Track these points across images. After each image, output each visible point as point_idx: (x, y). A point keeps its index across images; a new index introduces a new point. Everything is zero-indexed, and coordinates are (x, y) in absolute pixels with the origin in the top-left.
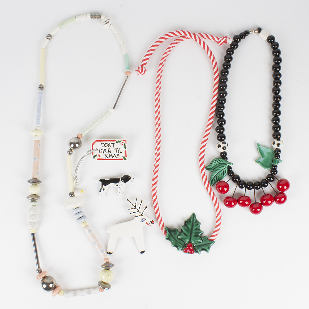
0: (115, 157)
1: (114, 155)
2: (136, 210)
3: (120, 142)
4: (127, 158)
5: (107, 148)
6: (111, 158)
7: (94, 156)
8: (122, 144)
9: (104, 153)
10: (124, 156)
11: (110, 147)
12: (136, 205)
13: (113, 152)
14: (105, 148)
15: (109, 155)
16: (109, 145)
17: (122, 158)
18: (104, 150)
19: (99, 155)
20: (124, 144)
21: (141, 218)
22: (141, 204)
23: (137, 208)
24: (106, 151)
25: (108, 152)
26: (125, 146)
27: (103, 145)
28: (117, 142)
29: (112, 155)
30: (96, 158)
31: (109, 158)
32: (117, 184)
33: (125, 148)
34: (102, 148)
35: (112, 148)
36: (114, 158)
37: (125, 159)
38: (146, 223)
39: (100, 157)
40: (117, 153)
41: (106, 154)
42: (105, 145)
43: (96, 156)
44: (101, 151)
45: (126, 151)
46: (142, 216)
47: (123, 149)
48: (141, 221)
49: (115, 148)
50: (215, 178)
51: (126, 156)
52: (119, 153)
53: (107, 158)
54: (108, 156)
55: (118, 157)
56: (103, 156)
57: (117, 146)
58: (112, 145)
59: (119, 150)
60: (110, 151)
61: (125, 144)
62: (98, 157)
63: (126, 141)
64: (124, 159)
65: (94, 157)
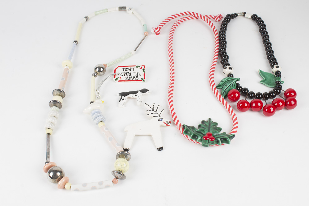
0: (134, 78)
1: (134, 77)
2: (154, 112)
3: (139, 67)
4: (145, 80)
5: (128, 72)
6: (131, 79)
7: (116, 78)
8: (141, 68)
9: (125, 76)
10: (143, 78)
11: (131, 70)
12: (153, 108)
13: (133, 75)
14: (126, 72)
15: (130, 77)
16: (129, 70)
17: (141, 80)
18: (125, 73)
19: (120, 78)
20: (142, 68)
21: (159, 118)
22: (158, 107)
23: (155, 110)
24: (127, 74)
25: (128, 75)
26: (143, 70)
27: (125, 70)
28: (137, 67)
29: (132, 77)
30: (118, 80)
31: (129, 80)
32: (136, 94)
33: (144, 71)
34: (123, 72)
35: (132, 72)
36: (133, 80)
37: (144, 81)
38: (164, 122)
39: (121, 79)
40: (137, 76)
41: (127, 77)
42: (126, 69)
43: (117, 78)
44: (122, 74)
45: (144, 74)
46: (160, 116)
47: (142, 73)
48: (159, 120)
49: (134, 72)
50: (226, 90)
51: (144, 78)
52: (139, 76)
53: (127, 80)
54: (128, 78)
55: (137, 79)
56: (124, 78)
57: (137, 70)
58: (132, 70)
59: (138, 73)
60: (130, 74)
61: (144, 68)
62: (119, 79)
63: (144, 66)
64: (142, 80)
65: (116, 80)
